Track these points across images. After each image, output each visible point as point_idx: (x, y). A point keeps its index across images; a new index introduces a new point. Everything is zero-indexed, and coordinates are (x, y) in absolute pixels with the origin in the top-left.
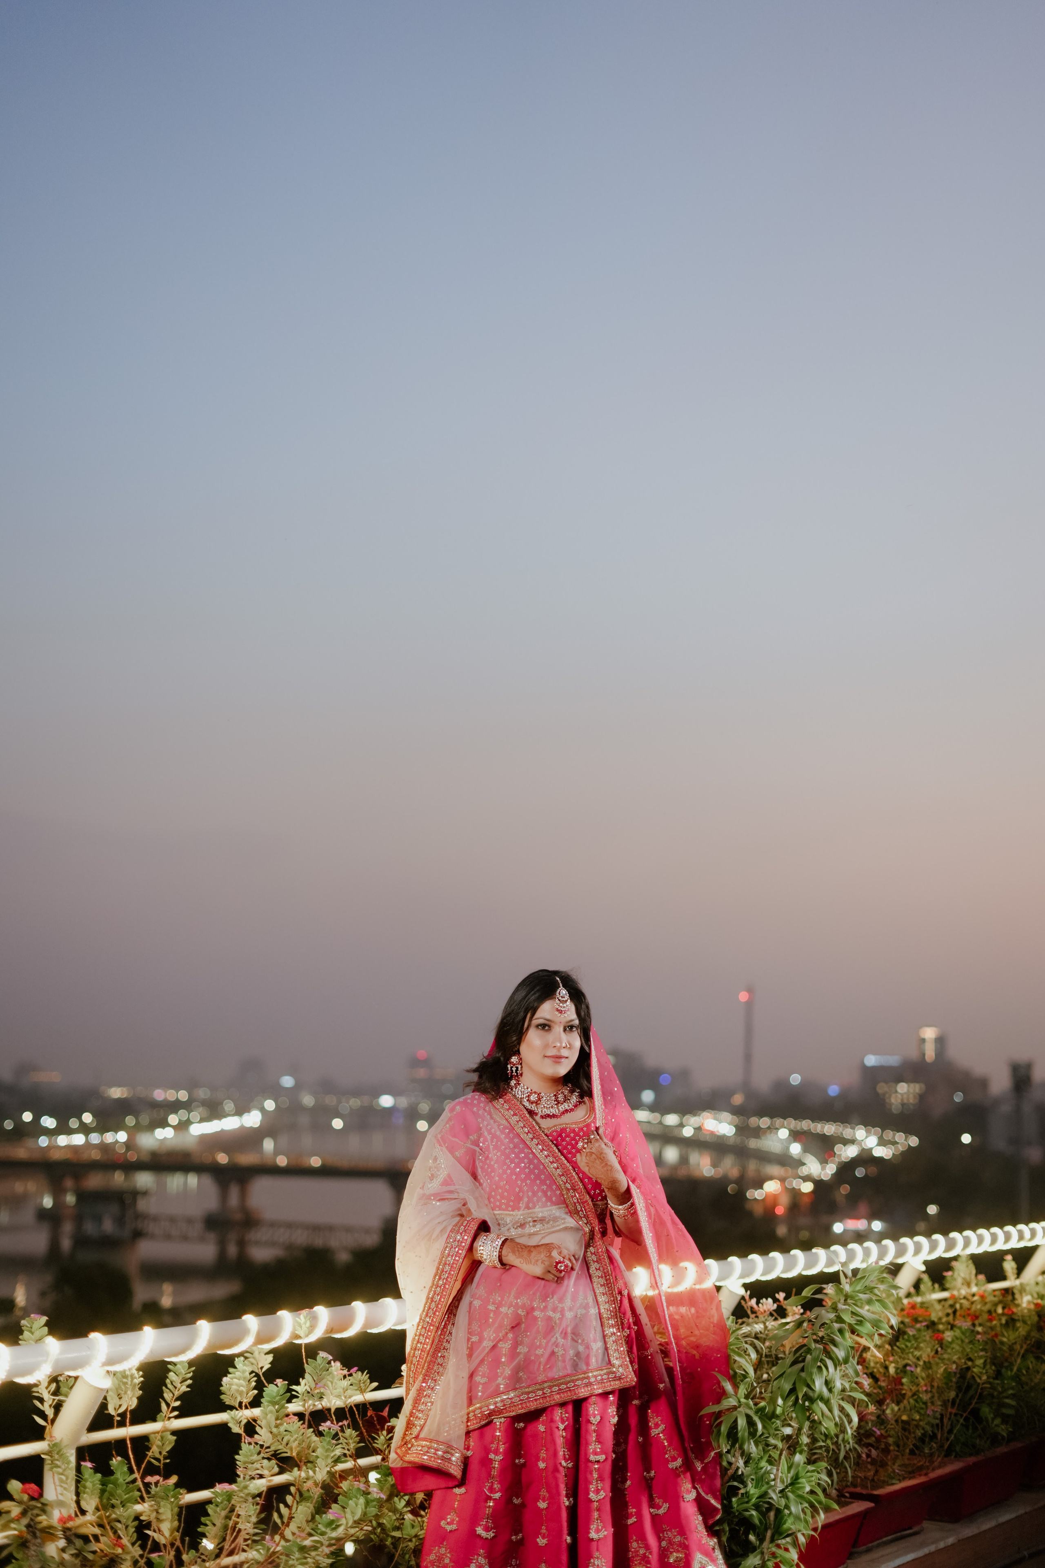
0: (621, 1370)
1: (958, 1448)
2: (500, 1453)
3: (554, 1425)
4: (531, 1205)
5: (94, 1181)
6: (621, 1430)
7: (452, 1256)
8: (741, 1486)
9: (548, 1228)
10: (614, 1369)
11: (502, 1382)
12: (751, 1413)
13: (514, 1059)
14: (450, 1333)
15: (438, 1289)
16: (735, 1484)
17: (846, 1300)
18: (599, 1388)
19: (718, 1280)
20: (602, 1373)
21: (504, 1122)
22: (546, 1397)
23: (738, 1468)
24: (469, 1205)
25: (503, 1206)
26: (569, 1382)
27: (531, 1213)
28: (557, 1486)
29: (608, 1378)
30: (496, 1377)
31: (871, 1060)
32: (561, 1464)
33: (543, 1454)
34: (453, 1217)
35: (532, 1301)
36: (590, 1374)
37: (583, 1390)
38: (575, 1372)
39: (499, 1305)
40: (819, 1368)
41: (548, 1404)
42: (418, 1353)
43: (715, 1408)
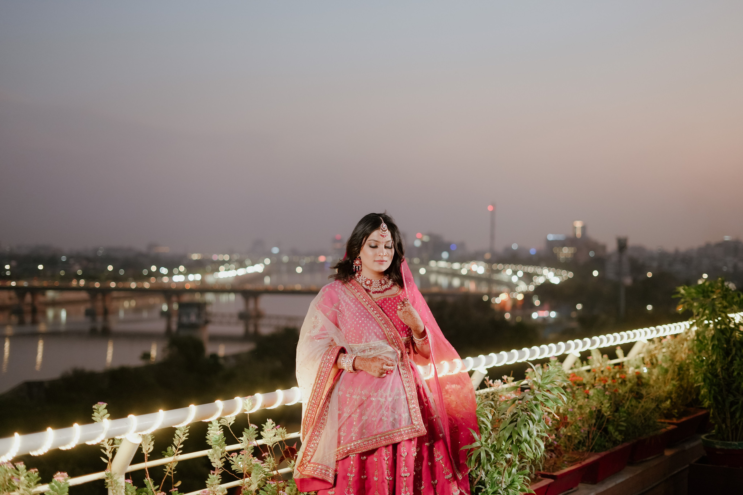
0: (418, 427)
1: (596, 448)
2: (353, 473)
3: (382, 458)
4: (368, 340)
5: (186, 298)
6: (419, 459)
7: (325, 367)
8: (483, 487)
9: (378, 352)
10: (415, 427)
11: (354, 435)
12: (487, 449)
13: (357, 262)
14: (328, 407)
15: (318, 385)
16: (480, 486)
17: (539, 388)
18: (407, 437)
19: (474, 367)
20: (408, 428)
21: (353, 296)
22: (378, 443)
23: (481, 477)
24: (335, 340)
25: (353, 341)
26: (390, 434)
27: (368, 344)
28: (384, 490)
29: (411, 431)
30: (351, 432)
31: (551, 237)
32: (386, 478)
33: (376, 473)
34: (326, 347)
35: (370, 392)
36: (402, 430)
37: (398, 438)
38: (393, 429)
39: (352, 395)
40: (525, 425)
41: (379, 446)
42: (308, 419)
43: (468, 447)
